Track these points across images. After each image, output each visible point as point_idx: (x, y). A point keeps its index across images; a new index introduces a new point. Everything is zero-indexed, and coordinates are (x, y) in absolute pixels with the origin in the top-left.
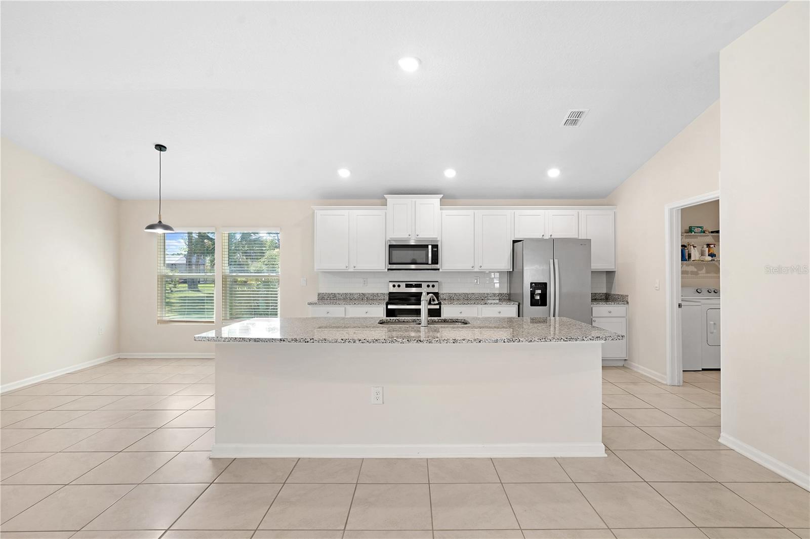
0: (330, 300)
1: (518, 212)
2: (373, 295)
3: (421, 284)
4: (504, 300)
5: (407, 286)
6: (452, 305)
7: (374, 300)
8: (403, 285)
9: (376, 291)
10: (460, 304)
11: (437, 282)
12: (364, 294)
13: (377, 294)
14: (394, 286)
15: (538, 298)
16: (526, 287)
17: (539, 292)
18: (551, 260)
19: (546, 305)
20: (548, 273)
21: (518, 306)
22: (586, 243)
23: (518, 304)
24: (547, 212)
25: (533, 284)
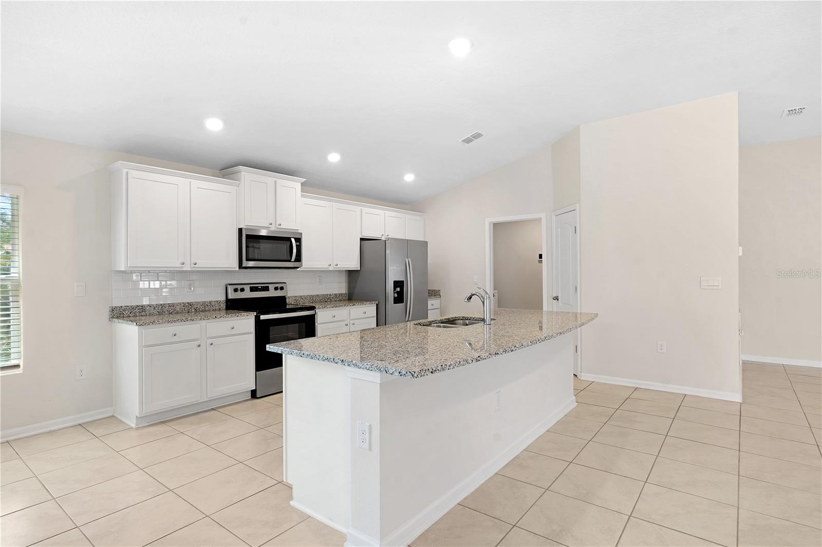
0: (134, 316)
1: (365, 210)
2: (204, 304)
3: (268, 287)
4: (344, 300)
5: (253, 289)
6: (326, 309)
7: (206, 311)
8: (247, 288)
9: (207, 299)
10: (333, 307)
11: (285, 283)
12: (190, 304)
13: (210, 302)
14: (236, 290)
15: (396, 295)
16: (390, 286)
17: (398, 289)
18: (407, 259)
19: (403, 302)
20: (404, 272)
21: (377, 304)
22: (425, 244)
23: (377, 302)
24: (385, 213)
25: (395, 282)
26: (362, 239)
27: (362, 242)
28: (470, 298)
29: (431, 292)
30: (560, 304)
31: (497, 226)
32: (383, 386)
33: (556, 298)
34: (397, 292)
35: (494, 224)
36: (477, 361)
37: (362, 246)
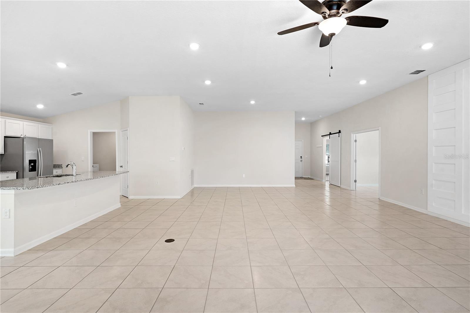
1: (8, 121)
15: (31, 167)
16: (27, 163)
17: (32, 164)
18: (38, 149)
19: (36, 171)
20: (37, 155)
21: (17, 173)
22: (51, 141)
23: (17, 171)
24: (23, 123)
25: (30, 161)
26: (5, 137)
27: (6, 139)
28: (67, 166)
29: (56, 166)
30: (123, 169)
31: (95, 134)
32: (16, 195)
33: (122, 167)
34: (32, 166)
35: (93, 133)
36: (58, 185)
37: (6, 141)
